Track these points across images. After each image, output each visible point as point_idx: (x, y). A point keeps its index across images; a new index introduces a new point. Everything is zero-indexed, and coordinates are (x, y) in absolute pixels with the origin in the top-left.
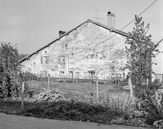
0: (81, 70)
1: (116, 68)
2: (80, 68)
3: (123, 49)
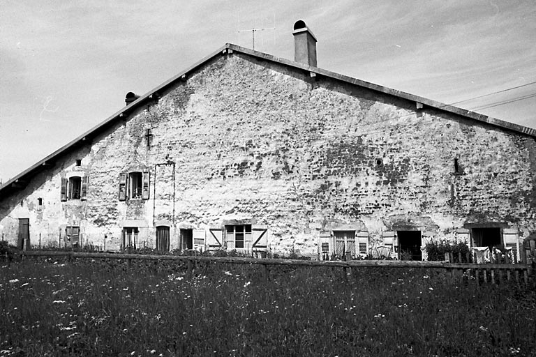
0: (199, 220)
1: (336, 210)
2: (198, 214)
3: (360, 141)
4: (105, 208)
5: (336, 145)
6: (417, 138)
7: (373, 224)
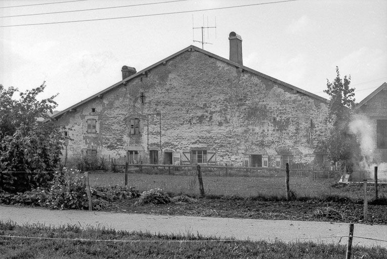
0: (177, 147)
1: (252, 144)
2: (176, 143)
3: (265, 107)
4: (114, 139)
5: (253, 109)
6: (293, 108)
7: (271, 151)
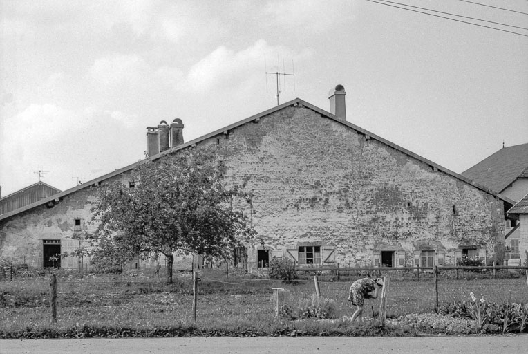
0: (277, 242)
1: (383, 236)
2: (275, 237)
3: (397, 188)
5: (382, 190)
6: (432, 190)
7: (408, 246)
